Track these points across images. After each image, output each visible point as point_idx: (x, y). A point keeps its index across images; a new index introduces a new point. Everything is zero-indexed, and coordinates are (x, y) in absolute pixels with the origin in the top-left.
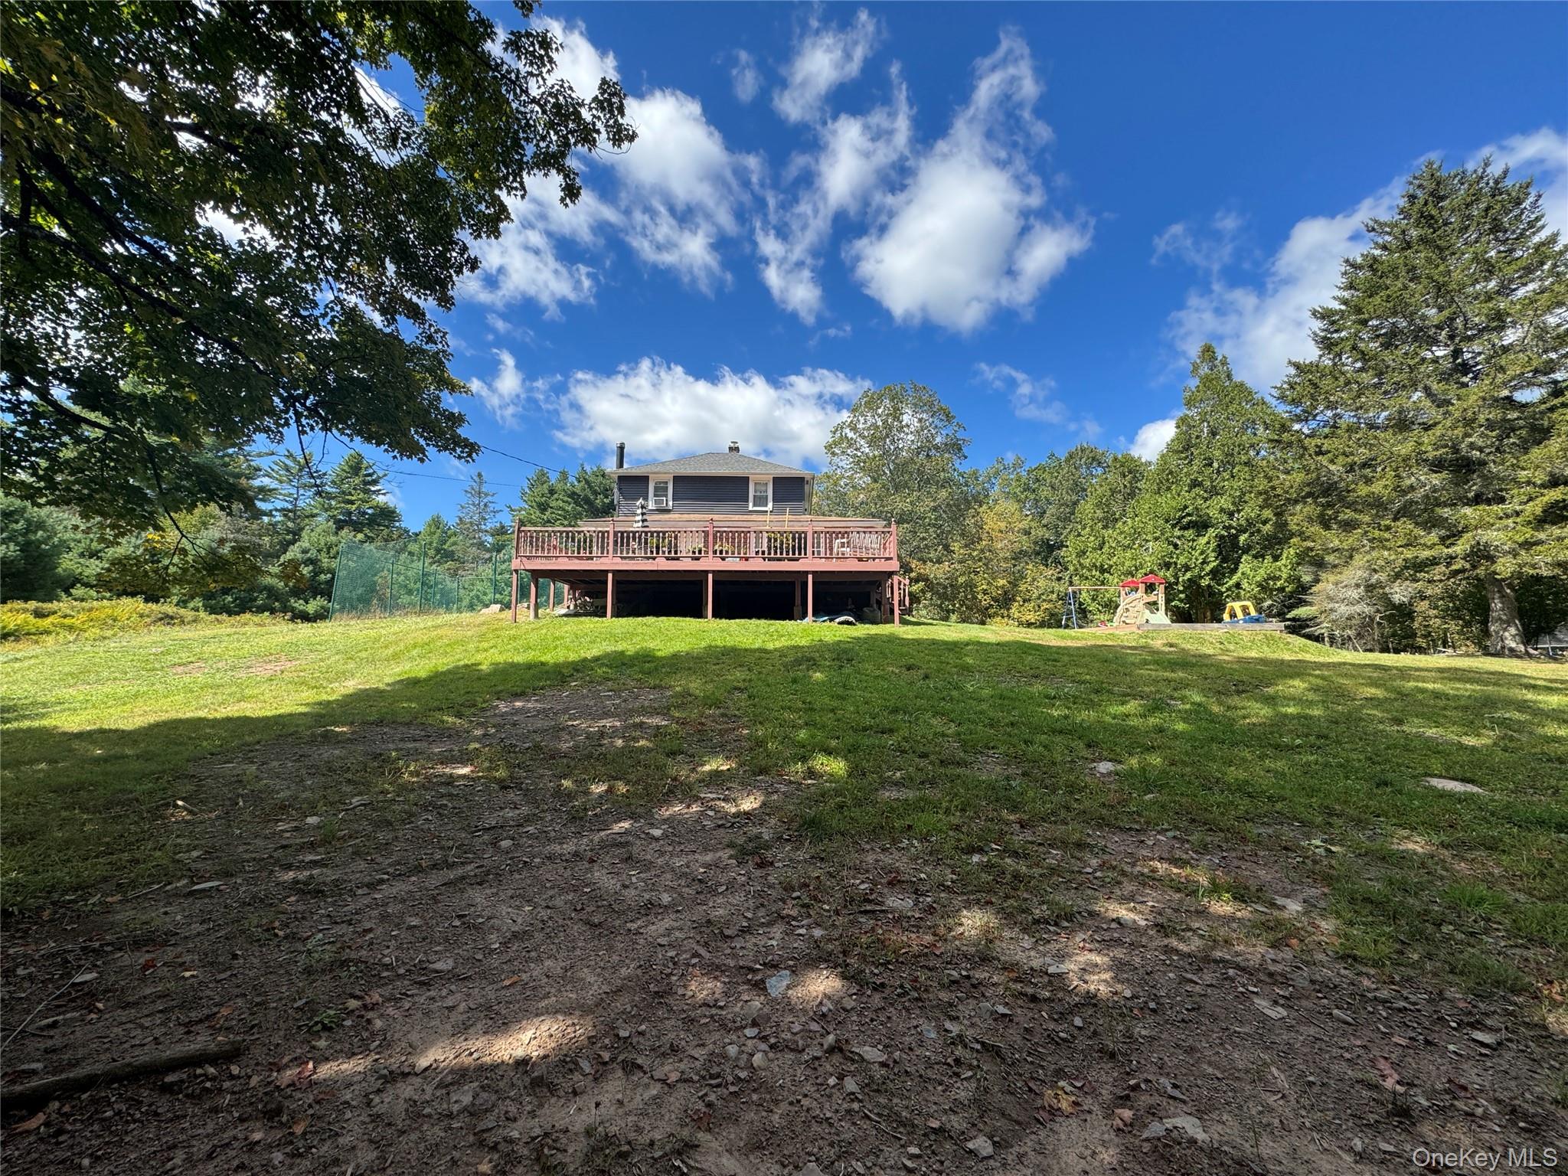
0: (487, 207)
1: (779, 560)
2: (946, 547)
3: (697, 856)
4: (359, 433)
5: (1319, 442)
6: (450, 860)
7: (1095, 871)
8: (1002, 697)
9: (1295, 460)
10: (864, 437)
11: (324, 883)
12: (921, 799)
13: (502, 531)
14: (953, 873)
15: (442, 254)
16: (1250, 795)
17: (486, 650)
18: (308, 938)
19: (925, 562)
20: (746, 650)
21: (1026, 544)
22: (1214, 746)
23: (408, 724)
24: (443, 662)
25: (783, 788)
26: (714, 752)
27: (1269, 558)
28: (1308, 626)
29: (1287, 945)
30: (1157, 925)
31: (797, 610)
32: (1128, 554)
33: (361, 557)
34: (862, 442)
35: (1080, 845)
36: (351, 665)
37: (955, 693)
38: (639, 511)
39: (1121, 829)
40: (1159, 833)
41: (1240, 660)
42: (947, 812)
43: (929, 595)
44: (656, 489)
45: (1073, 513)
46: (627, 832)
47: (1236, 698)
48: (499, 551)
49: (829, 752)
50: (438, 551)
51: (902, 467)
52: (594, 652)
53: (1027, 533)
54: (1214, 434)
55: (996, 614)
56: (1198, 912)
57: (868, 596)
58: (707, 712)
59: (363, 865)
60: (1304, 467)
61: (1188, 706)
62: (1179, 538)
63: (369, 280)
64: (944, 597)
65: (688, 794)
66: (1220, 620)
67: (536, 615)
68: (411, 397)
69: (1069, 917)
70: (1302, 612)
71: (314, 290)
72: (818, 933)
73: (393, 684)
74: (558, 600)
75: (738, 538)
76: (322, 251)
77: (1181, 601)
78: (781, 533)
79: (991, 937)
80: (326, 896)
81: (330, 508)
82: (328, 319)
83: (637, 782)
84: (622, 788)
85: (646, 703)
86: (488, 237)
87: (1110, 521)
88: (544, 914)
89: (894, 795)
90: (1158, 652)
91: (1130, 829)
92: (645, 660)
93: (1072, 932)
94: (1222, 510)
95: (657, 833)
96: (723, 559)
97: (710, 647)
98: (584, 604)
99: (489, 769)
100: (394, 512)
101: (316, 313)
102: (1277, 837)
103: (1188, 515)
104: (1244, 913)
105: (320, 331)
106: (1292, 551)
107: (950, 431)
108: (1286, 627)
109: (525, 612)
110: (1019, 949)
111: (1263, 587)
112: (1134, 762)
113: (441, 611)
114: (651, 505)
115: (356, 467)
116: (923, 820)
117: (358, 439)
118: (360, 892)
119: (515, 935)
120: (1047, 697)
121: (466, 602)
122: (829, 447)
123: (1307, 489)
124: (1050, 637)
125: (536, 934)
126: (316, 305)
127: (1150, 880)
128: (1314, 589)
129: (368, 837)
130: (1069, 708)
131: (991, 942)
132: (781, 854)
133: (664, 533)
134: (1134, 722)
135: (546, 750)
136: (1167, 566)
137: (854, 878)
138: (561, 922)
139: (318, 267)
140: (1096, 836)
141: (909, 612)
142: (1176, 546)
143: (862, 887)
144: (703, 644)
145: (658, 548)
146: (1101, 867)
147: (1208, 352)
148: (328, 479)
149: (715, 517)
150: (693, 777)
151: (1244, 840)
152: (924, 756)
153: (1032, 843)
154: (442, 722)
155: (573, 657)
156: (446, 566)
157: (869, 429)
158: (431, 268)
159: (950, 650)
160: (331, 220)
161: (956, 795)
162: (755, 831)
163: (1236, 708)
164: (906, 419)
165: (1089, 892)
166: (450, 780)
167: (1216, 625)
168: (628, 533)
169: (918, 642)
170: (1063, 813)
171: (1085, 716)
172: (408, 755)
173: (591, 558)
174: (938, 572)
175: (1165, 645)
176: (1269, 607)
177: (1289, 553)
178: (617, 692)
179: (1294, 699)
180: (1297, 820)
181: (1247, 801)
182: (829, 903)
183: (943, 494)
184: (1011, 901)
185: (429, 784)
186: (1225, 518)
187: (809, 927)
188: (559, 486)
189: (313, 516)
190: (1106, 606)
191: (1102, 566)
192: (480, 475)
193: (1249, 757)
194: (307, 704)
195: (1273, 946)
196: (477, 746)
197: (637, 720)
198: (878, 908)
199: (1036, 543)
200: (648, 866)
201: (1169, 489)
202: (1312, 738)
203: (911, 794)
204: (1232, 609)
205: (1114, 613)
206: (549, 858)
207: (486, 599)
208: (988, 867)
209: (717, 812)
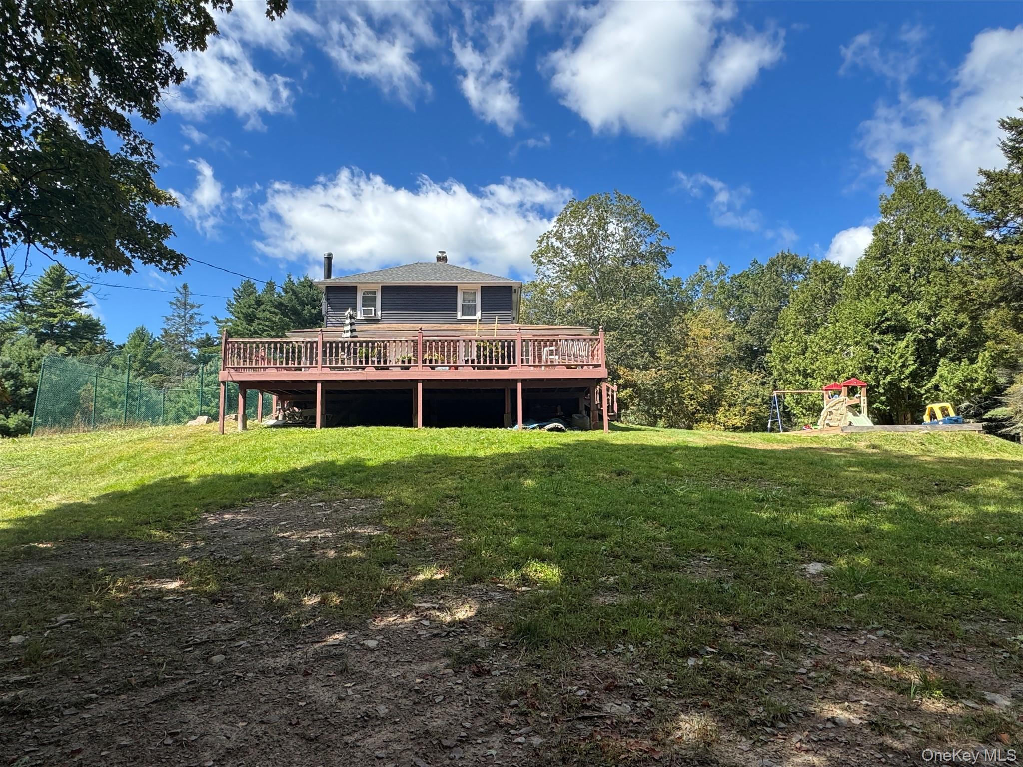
0: (192, 20)
1: (488, 368)
2: (653, 354)
3: (413, 666)
4: (64, 245)
5: (1010, 248)
6: (161, 677)
7: (809, 671)
8: (711, 500)
9: (988, 266)
10: (570, 246)
11: (31, 704)
12: (635, 604)
13: (207, 342)
14: (670, 676)
15: (147, 66)
16: (956, 593)
17: (193, 463)
18: (14, 761)
19: (632, 369)
20: (457, 458)
21: (729, 349)
22: (920, 546)
23: (114, 539)
24: (149, 476)
25: (498, 596)
26: (427, 560)
27: (965, 361)
28: (1004, 427)
29: (998, 740)
30: (871, 723)
31: (507, 417)
32: (830, 359)
33: (63, 370)
34: (568, 251)
35: (793, 646)
36: (55, 480)
37: (665, 498)
38: (348, 321)
39: (832, 629)
40: (870, 632)
41: (941, 461)
42: (662, 616)
43: (636, 401)
44: (365, 299)
45: (775, 319)
46: (341, 644)
47: (939, 497)
48: (205, 363)
49: (542, 559)
50: (143, 363)
51: (608, 276)
52: (304, 462)
53: (731, 339)
54: (909, 240)
55: (702, 420)
56: (910, 709)
57: (577, 403)
58: (419, 520)
59: (71, 684)
60: (997, 272)
61: (892, 507)
62: (878, 342)
63: (73, 92)
64: (651, 403)
65: (402, 604)
66: (920, 422)
67: (244, 427)
68: (116, 210)
69: (786, 718)
70: (998, 412)
71: (16, 102)
72: (537, 740)
73: (99, 498)
74: (267, 411)
75: (448, 347)
76: (26, 63)
77: (882, 403)
78: (490, 342)
79: (709, 739)
80: (32, 717)
81: (32, 321)
82: (31, 130)
83: (351, 592)
84: (335, 599)
85: (358, 513)
86: (194, 49)
87: (812, 326)
88: (259, 729)
89: (609, 600)
90: (862, 454)
91: (842, 628)
92: (356, 468)
93: (788, 732)
94: (919, 315)
95: (372, 643)
96: (433, 368)
97: (421, 456)
98: (293, 414)
99: (200, 583)
100: (97, 324)
101: (19, 124)
102: (984, 634)
103: (887, 319)
104: (955, 709)
105: (22, 143)
106: (987, 354)
107: (654, 239)
108: (984, 428)
109: (233, 424)
110: (737, 752)
111: (961, 389)
112: (842, 562)
113: (147, 424)
114: (359, 315)
115: (58, 279)
116: (637, 625)
117: (61, 251)
118: (67, 712)
119: (229, 752)
120: (758, 500)
121: (172, 415)
122: (536, 256)
123: (1000, 294)
124: (757, 441)
125: (251, 750)
126: (19, 116)
127: (863, 680)
128: (1009, 390)
129: (75, 655)
130: (777, 510)
131: (709, 744)
132: (498, 662)
133: (373, 342)
134: (841, 523)
135: (256, 562)
136: (868, 369)
137: (571, 684)
138: (276, 737)
139: (20, 79)
140: (807, 637)
141: (617, 418)
142: (876, 350)
143: (580, 693)
144: (414, 453)
145: (367, 357)
146: (815, 668)
147: (902, 161)
148: (29, 292)
149: (424, 326)
150: (407, 587)
151: (952, 636)
152: (636, 560)
153: (746, 644)
154: (150, 536)
155: (282, 468)
156: (152, 378)
157: (575, 238)
158: (136, 80)
159: (659, 455)
160: (34, 32)
161: (670, 599)
162: (472, 639)
163: (939, 508)
164: (611, 228)
165: (804, 692)
166: (160, 595)
167: (917, 427)
168: (337, 343)
169: (627, 448)
170: (776, 615)
171: (795, 518)
172: (115, 570)
173: (300, 369)
174: (645, 378)
175: (868, 447)
176: (967, 408)
177: (984, 356)
178: (328, 503)
179: (994, 497)
180: (1002, 616)
181: (954, 598)
182: (547, 710)
183: (649, 301)
184: (727, 704)
185: (137, 600)
186: (922, 322)
187: (528, 735)
188: (266, 297)
189: (15, 329)
190: (809, 409)
191: (805, 370)
192: (185, 287)
193: (953, 555)
194: (10, 521)
195: (984, 741)
196: (186, 559)
197: (349, 530)
198: (596, 714)
199: (740, 348)
200: (364, 677)
201: (868, 294)
202: (1013, 536)
203: (626, 599)
204: (931, 410)
205: (818, 416)
206: (263, 672)
207: (193, 411)
208: (703, 670)
209: (431, 621)
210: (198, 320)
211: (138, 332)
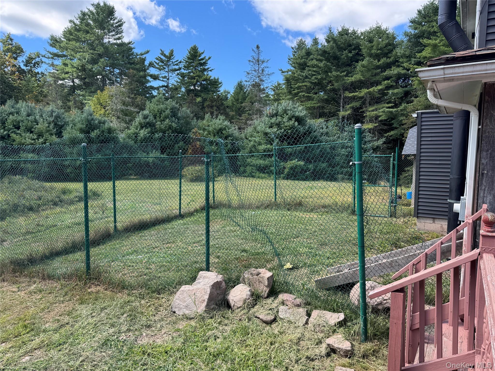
210: (267, 72)
211: (239, 84)
